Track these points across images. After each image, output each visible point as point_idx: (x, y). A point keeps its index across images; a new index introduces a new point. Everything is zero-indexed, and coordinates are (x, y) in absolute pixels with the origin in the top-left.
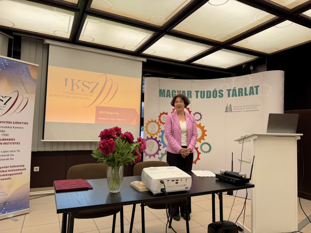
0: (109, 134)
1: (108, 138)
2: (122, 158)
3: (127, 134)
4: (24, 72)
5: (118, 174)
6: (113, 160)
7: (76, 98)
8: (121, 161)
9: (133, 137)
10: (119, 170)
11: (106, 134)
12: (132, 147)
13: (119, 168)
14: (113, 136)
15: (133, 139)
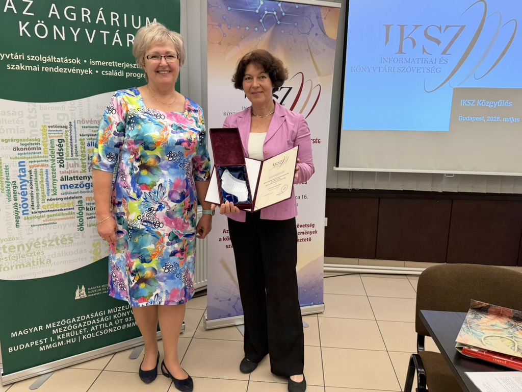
4: (313, 26)
7: (409, 70)
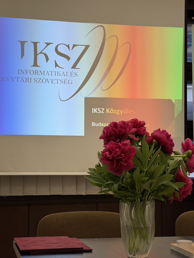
0: (120, 131)
1: (118, 140)
2: (151, 184)
3: (158, 134)
5: (143, 218)
6: (132, 186)
7: (44, 81)
8: (148, 191)
9: (172, 140)
10: (145, 209)
11: (115, 132)
12: (171, 162)
13: (145, 207)
14: (129, 135)
15: (173, 145)
